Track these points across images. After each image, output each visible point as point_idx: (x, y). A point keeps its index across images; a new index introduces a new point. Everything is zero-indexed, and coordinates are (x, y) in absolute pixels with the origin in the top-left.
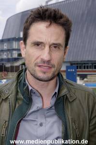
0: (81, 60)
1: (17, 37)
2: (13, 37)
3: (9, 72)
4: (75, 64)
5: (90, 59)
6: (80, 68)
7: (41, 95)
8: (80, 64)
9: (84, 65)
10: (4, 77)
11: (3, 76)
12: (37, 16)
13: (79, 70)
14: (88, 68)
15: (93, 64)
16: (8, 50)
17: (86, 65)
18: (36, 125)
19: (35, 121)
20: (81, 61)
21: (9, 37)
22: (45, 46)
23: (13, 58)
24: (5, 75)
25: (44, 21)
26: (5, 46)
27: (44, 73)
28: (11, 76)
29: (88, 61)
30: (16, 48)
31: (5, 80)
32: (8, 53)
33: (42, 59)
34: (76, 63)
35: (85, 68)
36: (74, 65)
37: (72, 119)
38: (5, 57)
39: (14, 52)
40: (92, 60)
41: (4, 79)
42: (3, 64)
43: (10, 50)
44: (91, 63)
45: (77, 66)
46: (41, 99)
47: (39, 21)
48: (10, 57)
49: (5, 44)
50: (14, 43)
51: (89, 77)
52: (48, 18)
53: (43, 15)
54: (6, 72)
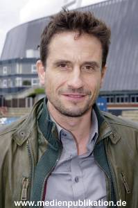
0: (113, 89)
1: (22, 58)
2: (16, 57)
3: (10, 107)
4: (103, 95)
5: (125, 88)
6: (112, 101)
7: (74, 137)
8: (112, 95)
9: (117, 97)
10: (3, 115)
11: (2, 113)
12: (59, 24)
13: (110, 103)
14: (122, 101)
15: (130, 95)
16: (9, 76)
17: (120, 97)
18: (70, 180)
19: (67, 175)
20: (113, 91)
21: (11, 57)
22: (73, 67)
23: (16, 88)
24: (5, 112)
25: (70, 31)
26: (5, 71)
27: (75, 104)
28: (13, 113)
29: (123, 91)
30: (21, 73)
31: (4, 119)
32: (9, 80)
33: (69, 86)
34: (105, 93)
35: (118, 101)
36: (103, 97)
37: (118, 169)
38: (4, 86)
39: (18, 79)
40: (129, 89)
41: (4, 117)
42: (2, 96)
43: (12, 76)
44: (128, 94)
45: (108, 99)
46: (75, 144)
47: (63, 31)
48: (11, 85)
49: (5, 68)
50: (18, 66)
51: (124, 114)
52: (77, 27)
53: (68, 21)
54: (6, 108)
